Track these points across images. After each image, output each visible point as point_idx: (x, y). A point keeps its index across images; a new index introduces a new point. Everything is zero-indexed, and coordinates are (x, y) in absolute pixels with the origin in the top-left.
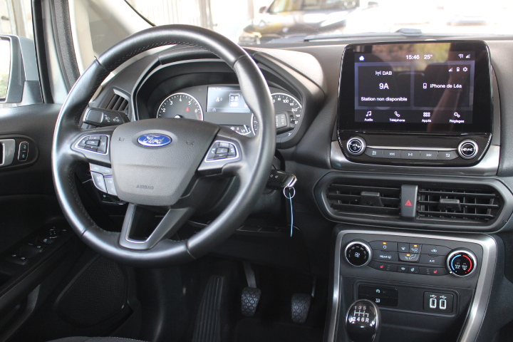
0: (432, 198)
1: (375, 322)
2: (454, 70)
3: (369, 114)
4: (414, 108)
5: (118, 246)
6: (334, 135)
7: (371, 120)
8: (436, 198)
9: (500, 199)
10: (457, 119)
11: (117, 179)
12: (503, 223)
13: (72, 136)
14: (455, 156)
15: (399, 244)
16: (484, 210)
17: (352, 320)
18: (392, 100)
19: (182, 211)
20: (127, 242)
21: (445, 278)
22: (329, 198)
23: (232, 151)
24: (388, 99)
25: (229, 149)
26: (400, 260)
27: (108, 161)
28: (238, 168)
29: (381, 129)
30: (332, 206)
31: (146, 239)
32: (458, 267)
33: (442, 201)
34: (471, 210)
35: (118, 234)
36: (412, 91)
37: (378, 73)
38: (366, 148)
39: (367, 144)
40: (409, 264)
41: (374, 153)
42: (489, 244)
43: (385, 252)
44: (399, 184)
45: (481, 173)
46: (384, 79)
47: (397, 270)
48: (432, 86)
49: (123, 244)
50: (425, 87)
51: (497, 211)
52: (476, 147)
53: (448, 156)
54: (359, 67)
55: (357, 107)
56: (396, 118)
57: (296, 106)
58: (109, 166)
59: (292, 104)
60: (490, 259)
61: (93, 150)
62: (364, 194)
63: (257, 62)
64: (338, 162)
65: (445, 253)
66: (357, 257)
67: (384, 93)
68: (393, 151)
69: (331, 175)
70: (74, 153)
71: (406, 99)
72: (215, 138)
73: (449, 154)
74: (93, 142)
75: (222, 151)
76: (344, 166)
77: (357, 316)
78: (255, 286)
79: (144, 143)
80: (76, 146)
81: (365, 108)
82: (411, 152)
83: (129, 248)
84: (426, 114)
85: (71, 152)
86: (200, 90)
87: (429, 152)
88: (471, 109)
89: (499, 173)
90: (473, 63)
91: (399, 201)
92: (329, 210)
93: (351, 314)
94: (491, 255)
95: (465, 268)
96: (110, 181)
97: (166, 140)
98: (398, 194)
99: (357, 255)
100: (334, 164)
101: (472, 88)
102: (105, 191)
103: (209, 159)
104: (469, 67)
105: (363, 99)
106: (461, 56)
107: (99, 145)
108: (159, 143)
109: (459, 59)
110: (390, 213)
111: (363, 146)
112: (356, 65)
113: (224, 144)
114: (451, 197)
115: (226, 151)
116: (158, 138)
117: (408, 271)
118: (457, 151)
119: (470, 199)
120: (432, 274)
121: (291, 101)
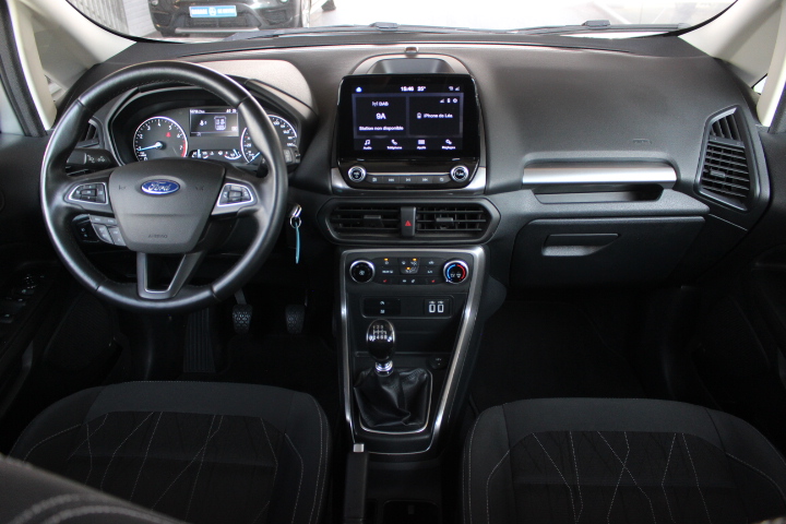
0: (428, 218)
1: (392, 338)
2: (446, 101)
3: (368, 142)
4: (410, 136)
5: (139, 298)
6: (333, 161)
7: (370, 148)
8: (431, 217)
9: (487, 214)
10: (449, 146)
11: (125, 230)
12: (491, 235)
13: (63, 186)
14: (448, 180)
15: (400, 260)
16: (472, 225)
17: (372, 338)
18: (389, 129)
19: (197, 255)
20: (146, 293)
21: (441, 285)
22: (332, 222)
23: (246, 195)
24: (385, 128)
25: (241, 193)
26: (401, 274)
27: (110, 211)
28: (255, 211)
29: (380, 157)
30: (336, 230)
31: (166, 288)
32: (453, 275)
33: (438, 220)
34: (462, 225)
35: (134, 284)
36: (408, 120)
37: (374, 104)
38: (367, 175)
39: (367, 171)
40: (409, 277)
41: (375, 180)
42: (478, 252)
43: (387, 268)
44: (398, 206)
45: (471, 192)
46: (381, 110)
47: (400, 282)
48: (426, 115)
49: (143, 295)
50: (419, 117)
51: (484, 226)
52: (466, 170)
53: (442, 179)
54: (357, 99)
55: (355, 136)
56: (394, 145)
57: (287, 128)
58: (112, 216)
59: (283, 126)
60: (480, 266)
61: (90, 200)
62: (366, 217)
63: (248, 89)
64: (339, 188)
65: (441, 263)
66: (362, 275)
67: (382, 123)
68: (392, 177)
69: (334, 201)
70: (69, 205)
71: (401, 128)
72: (225, 181)
73: (442, 178)
74: (89, 192)
75: (235, 195)
76: (344, 192)
77: (376, 335)
78: (245, 303)
79: (149, 191)
80: (70, 198)
81: (364, 137)
82: (408, 176)
83: (149, 298)
84: (422, 142)
85: (65, 204)
86: (181, 113)
87: (425, 177)
88: (461, 136)
89: (486, 192)
90: (462, 95)
91: (400, 221)
92: (333, 235)
93: (371, 333)
94: (480, 262)
95: (459, 275)
96: (116, 232)
97: (174, 186)
98: (398, 215)
99: (362, 273)
100: (335, 190)
101: (461, 118)
102: (110, 241)
103: (221, 203)
104: (458, 98)
105: (361, 128)
106: (451, 88)
107: (96, 195)
108: (166, 190)
109: (449, 91)
110: (391, 232)
111: (364, 172)
112: (354, 96)
113: (236, 187)
114: (444, 216)
115: (239, 195)
116: (165, 185)
117: (409, 283)
118: (450, 175)
119: (461, 216)
120: (431, 283)
121: (282, 123)
